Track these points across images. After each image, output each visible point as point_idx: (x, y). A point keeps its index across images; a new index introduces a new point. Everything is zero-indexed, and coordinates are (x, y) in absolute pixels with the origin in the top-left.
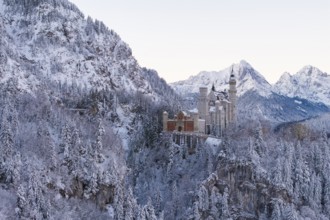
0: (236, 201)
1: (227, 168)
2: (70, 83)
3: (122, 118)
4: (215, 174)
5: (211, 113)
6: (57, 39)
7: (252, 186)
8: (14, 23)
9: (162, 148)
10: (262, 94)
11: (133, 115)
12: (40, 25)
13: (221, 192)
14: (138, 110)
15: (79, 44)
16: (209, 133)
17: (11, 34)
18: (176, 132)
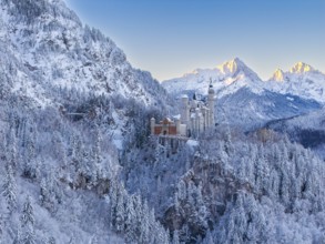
0: (209, 192)
1: (201, 165)
2: (69, 87)
3: (117, 121)
4: (192, 170)
5: (192, 119)
6: (57, 47)
7: (222, 180)
8: (17, 32)
9: (150, 149)
10: (255, 91)
11: (126, 119)
12: (42, 34)
13: (197, 185)
14: (131, 114)
15: (77, 52)
16: (190, 136)
17: (15, 43)
18: (162, 135)
